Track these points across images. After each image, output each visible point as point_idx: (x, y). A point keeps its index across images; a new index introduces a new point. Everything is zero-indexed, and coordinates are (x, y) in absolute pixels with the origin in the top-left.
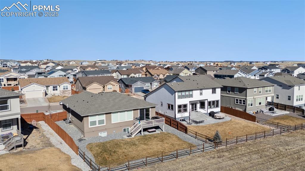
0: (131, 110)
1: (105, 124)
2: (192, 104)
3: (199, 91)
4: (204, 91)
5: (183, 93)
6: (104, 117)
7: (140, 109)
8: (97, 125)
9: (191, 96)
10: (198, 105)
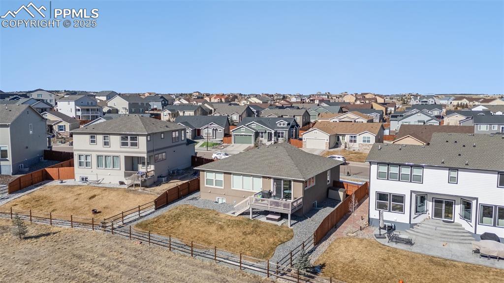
0: (259, 177)
1: (223, 188)
2: (438, 202)
3: (445, 173)
4: (462, 175)
5: (394, 170)
6: (221, 177)
7: (275, 179)
8: (214, 186)
9: (419, 180)
10: (458, 209)
